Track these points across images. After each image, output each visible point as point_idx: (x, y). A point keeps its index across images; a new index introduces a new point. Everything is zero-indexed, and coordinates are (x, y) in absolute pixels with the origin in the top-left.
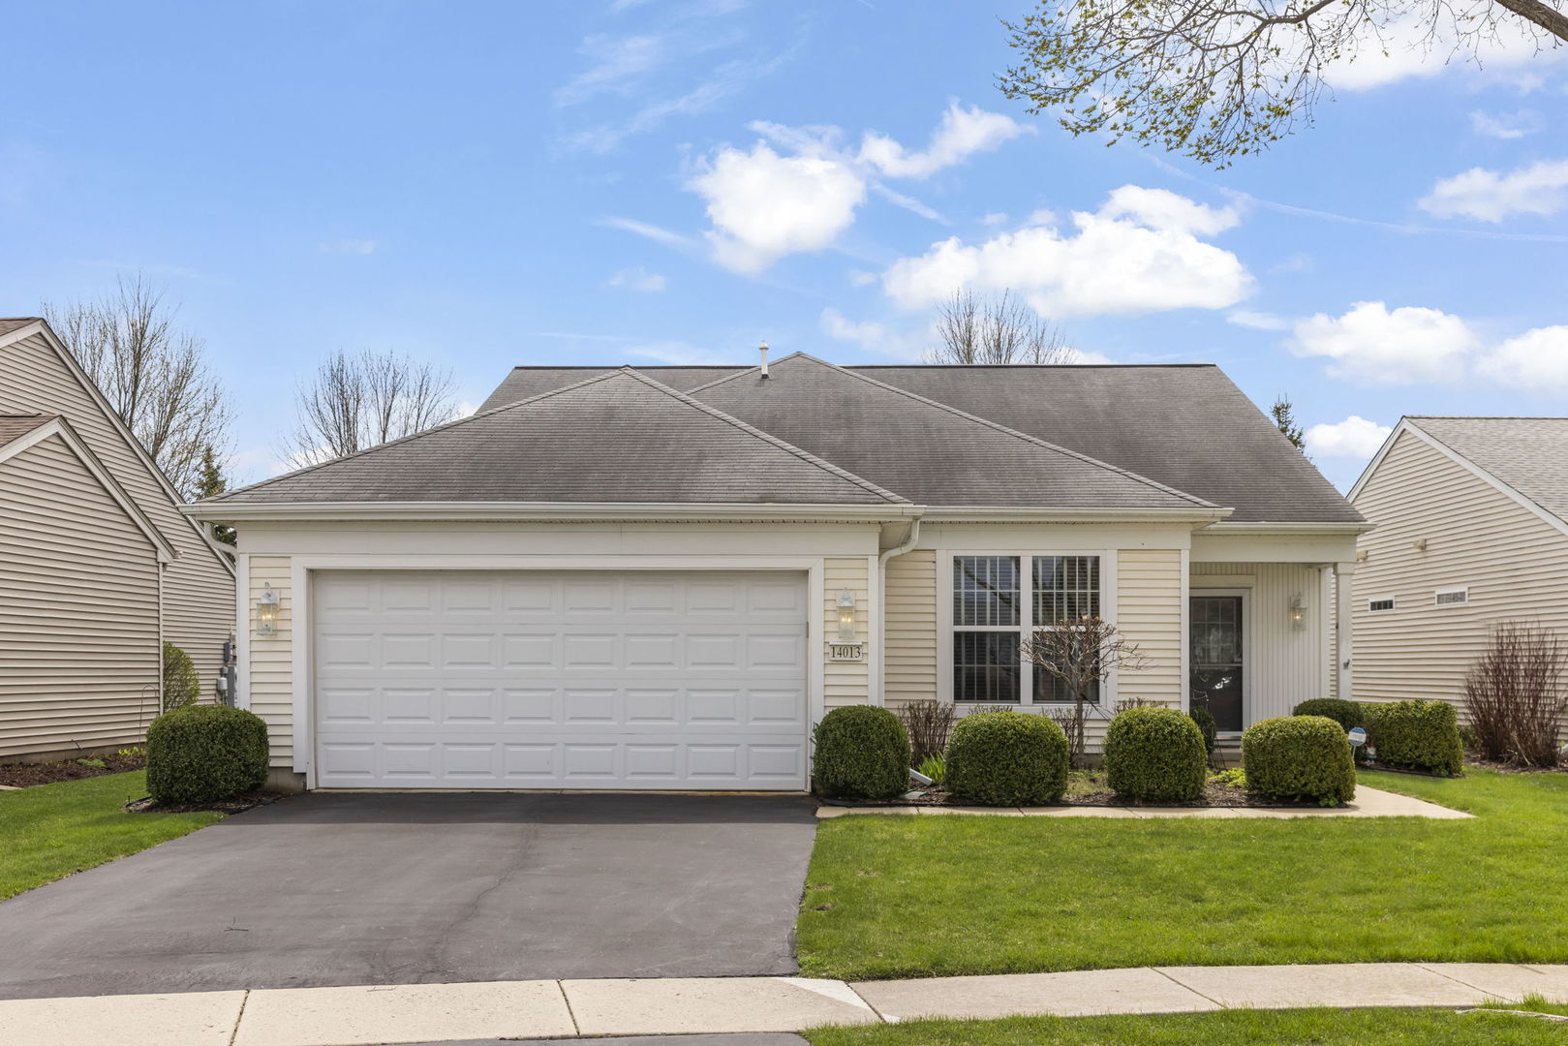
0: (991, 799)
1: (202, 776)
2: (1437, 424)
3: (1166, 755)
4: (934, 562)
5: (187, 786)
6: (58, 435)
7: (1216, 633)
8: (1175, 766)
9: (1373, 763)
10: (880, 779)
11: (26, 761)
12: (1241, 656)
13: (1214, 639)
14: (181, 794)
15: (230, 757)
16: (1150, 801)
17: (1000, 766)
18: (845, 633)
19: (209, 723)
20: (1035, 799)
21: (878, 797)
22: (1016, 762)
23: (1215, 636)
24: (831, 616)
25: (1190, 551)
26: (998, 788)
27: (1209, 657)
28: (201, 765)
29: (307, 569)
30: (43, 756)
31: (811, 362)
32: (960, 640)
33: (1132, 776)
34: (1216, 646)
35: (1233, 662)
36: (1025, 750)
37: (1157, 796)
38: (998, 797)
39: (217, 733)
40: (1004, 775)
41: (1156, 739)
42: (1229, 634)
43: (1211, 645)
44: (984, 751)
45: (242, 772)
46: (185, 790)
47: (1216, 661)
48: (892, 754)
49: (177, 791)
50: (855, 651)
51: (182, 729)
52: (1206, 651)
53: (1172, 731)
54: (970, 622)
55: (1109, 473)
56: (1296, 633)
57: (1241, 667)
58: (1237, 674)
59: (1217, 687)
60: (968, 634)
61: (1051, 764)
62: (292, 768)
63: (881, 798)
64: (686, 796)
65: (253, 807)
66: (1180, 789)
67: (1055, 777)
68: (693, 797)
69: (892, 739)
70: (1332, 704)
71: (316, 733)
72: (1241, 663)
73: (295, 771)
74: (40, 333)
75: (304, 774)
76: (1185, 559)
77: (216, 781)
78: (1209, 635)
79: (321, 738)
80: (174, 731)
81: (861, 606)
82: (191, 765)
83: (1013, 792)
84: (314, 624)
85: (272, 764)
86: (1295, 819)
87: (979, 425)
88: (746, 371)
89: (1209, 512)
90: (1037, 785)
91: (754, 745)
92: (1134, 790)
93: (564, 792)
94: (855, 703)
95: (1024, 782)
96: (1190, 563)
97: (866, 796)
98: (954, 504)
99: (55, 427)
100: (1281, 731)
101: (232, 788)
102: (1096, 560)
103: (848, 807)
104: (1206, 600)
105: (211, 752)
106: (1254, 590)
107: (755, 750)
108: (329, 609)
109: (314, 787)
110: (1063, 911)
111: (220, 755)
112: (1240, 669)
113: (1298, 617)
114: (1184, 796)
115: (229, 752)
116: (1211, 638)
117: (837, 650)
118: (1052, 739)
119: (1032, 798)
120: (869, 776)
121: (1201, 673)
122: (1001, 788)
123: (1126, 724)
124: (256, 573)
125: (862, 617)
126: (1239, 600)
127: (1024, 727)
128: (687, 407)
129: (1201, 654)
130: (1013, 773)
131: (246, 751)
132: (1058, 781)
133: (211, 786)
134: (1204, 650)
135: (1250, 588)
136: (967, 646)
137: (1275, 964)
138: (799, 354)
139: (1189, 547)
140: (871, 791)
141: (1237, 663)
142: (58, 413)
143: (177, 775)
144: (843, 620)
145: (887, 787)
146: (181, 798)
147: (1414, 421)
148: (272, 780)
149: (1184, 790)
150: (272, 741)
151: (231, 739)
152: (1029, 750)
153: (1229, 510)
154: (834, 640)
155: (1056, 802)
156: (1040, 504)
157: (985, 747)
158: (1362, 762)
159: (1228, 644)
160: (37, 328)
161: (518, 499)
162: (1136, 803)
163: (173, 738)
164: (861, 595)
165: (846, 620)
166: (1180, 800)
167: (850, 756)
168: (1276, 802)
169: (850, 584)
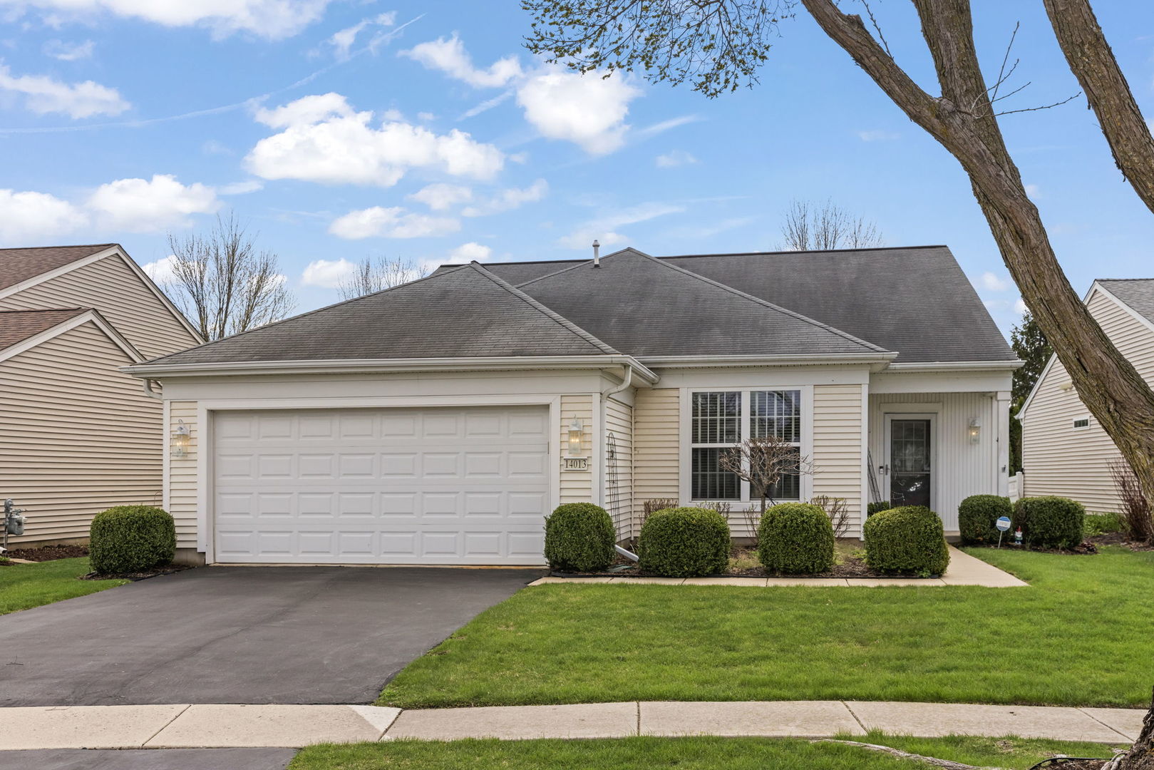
0: (667, 572)
1: (121, 554)
2: (1120, 285)
3: (798, 539)
4: (678, 397)
5: (112, 562)
6: (92, 322)
7: (910, 448)
8: (805, 547)
9: (1020, 543)
10: (587, 557)
11: (62, 543)
12: (929, 466)
13: (910, 452)
14: (108, 567)
15: (142, 541)
16: (786, 573)
17: (673, 547)
18: (573, 449)
19: (128, 517)
20: (699, 572)
21: (586, 570)
22: (684, 545)
23: (910, 450)
24: (565, 438)
25: (869, 385)
26: (671, 564)
27: (905, 467)
28: (122, 547)
29: (208, 410)
30: (77, 540)
31: (634, 255)
32: (697, 454)
33: (773, 554)
34: (911, 457)
35: (923, 471)
36: (691, 535)
37: (792, 570)
38: (672, 570)
39: (133, 524)
40: (676, 554)
41: (791, 527)
42: (921, 448)
43: (907, 457)
44: (661, 537)
45: (151, 551)
46: (111, 564)
47: (910, 469)
48: (597, 539)
49: (105, 565)
50: (582, 463)
51: (110, 522)
52: (903, 462)
53: (804, 521)
54: (704, 441)
55: (817, 328)
56: (973, 446)
57: (929, 474)
58: (926, 480)
59: (911, 490)
60: (704, 450)
61: (712, 546)
62: (196, 549)
63: (589, 571)
64: (462, 569)
65: (155, 576)
66: (809, 564)
67: (716, 555)
68: (468, 570)
69: (598, 527)
70: (986, 499)
71: (214, 524)
72: (929, 471)
73: (198, 551)
74: (117, 254)
75: (204, 553)
76: (865, 391)
77: (131, 558)
78: (905, 450)
79: (218, 528)
80: (104, 523)
81: (587, 430)
82: (115, 547)
83: (683, 567)
84: (214, 448)
85: (179, 546)
86: (880, 587)
87: (736, 296)
88: (585, 263)
89: (879, 355)
90: (700, 561)
91: (511, 532)
92: (775, 565)
93: (379, 566)
94: (576, 501)
95: (691, 559)
96: (869, 395)
97: (578, 570)
98: (691, 354)
99: (90, 316)
100: (888, 520)
101: (143, 563)
102: (798, 393)
103: (562, 577)
104: (903, 422)
105: (128, 538)
106: (940, 415)
107: (513, 536)
108: (224, 437)
109: (212, 562)
110: (618, 658)
111: (135, 540)
112: (928, 476)
113: (974, 434)
114: (814, 569)
115: (141, 538)
116: (907, 452)
117: (569, 462)
118: (714, 527)
119: (697, 571)
120: (580, 555)
121: (899, 479)
122: (674, 564)
123: (772, 515)
124: (175, 413)
125: (587, 438)
126: (928, 422)
127: (692, 518)
128: (501, 289)
129: (900, 465)
130: (682, 552)
131: (154, 537)
132: (717, 558)
133: (128, 561)
134: (901, 461)
135: (936, 413)
136: (702, 459)
137: (737, 700)
138: (629, 249)
139: (868, 383)
140: (580, 565)
141: (926, 471)
142: (92, 307)
143: (106, 553)
144: (573, 440)
145: (593, 563)
146: (108, 569)
147: (1103, 283)
148: (178, 557)
149: (813, 565)
150: (177, 530)
151: (143, 529)
152: (694, 535)
153: (895, 354)
154: (567, 455)
155: (717, 573)
156: (754, 353)
157: (662, 533)
158: (1010, 543)
159: (920, 457)
160: (114, 251)
161: (345, 357)
162: (777, 575)
163: (104, 528)
164: (587, 422)
165: (575, 440)
166: (809, 573)
167: (565, 540)
168: (884, 574)
169: (579, 415)
